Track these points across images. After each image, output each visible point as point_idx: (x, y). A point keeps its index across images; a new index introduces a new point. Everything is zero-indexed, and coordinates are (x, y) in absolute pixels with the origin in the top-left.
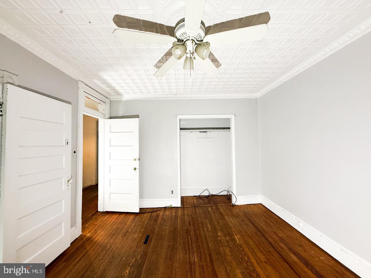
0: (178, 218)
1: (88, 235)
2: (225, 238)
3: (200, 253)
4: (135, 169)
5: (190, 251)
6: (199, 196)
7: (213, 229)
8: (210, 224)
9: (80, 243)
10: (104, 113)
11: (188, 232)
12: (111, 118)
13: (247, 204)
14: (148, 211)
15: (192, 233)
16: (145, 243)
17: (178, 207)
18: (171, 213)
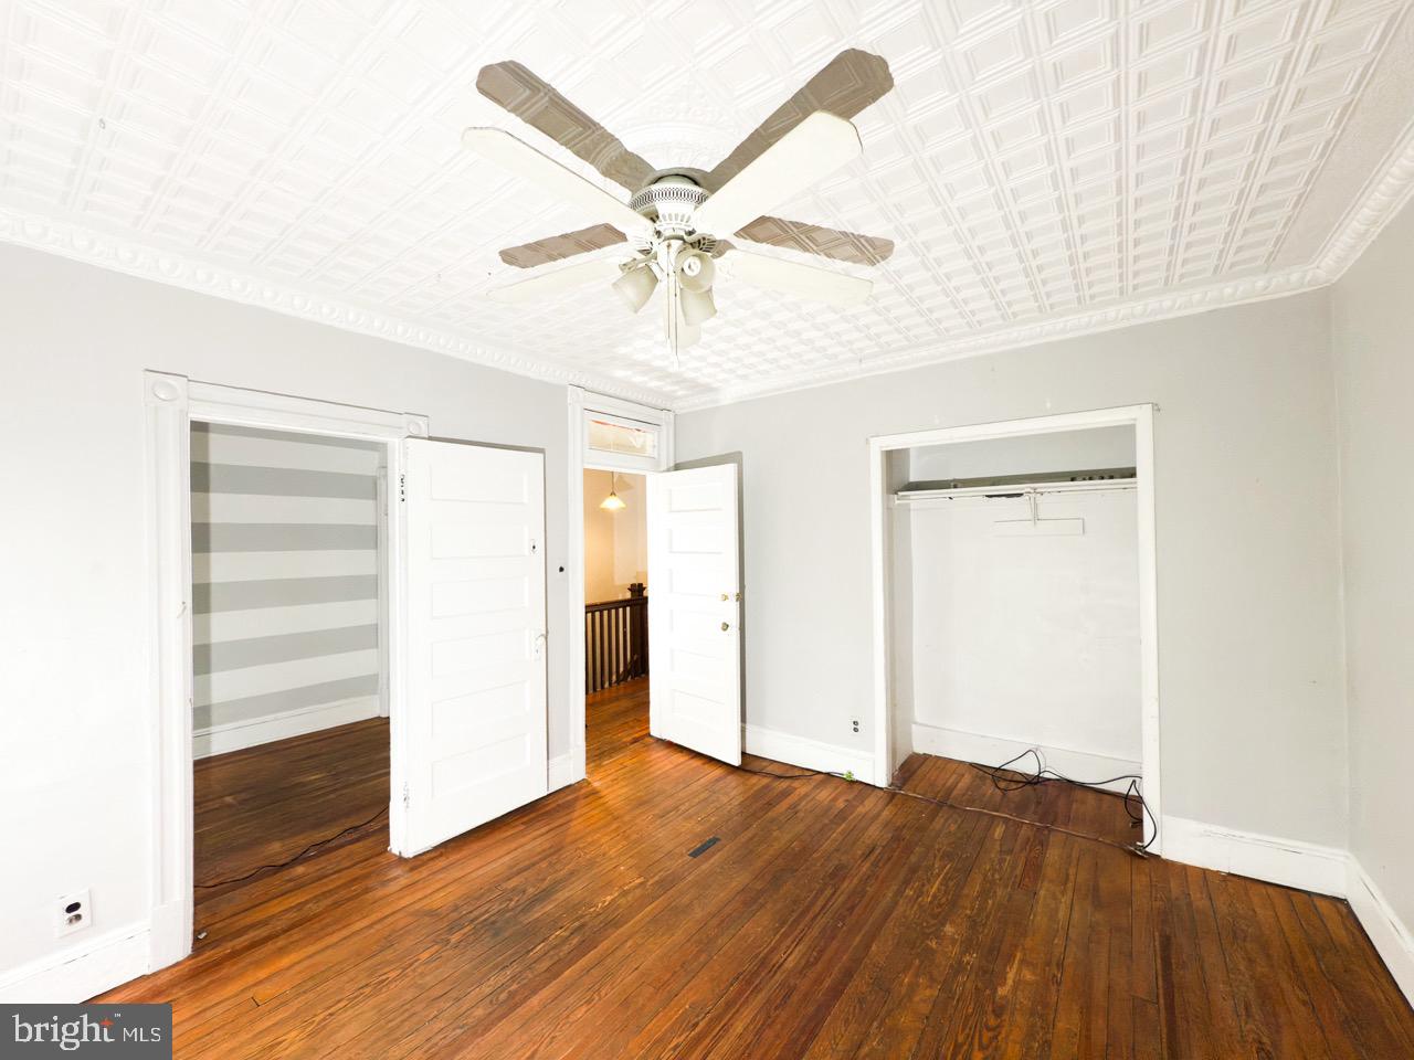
0: (844, 819)
1: (596, 784)
2: (963, 953)
3: (821, 952)
4: (726, 627)
5: (792, 933)
6: (999, 768)
7: (940, 905)
8: (945, 882)
9: (569, 798)
10: (656, 456)
11: (838, 874)
12: (677, 467)
13: (1230, 874)
14: (770, 769)
15: (847, 886)
16: (695, 854)
17: (874, 786)
18: (835, 799)
